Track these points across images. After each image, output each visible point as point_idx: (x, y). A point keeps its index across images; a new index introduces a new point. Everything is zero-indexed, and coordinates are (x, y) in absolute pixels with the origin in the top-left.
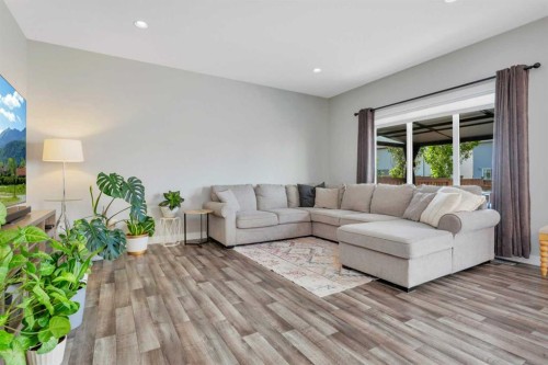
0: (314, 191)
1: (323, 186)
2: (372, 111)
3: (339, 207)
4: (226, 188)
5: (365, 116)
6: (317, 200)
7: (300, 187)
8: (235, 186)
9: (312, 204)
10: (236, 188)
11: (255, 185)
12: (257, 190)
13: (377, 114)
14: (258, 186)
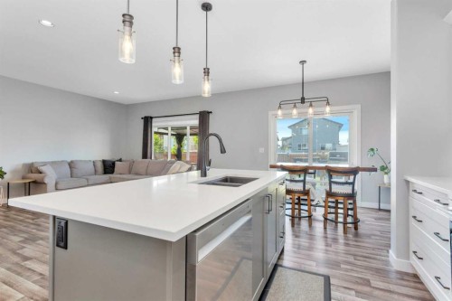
0: (114, 164)
1: (120, 160)
2: (151, 118)
3: (130, 173)
4: (45, 164)
5: (147, 121)
6: (115, 169)
7: (104, 162)
8: (53, 162)
9: (112, 172)
10: (53, 163)
11: (69, 160)
12: (71, 165)
13: (154, 120)
14: (72, 162)
